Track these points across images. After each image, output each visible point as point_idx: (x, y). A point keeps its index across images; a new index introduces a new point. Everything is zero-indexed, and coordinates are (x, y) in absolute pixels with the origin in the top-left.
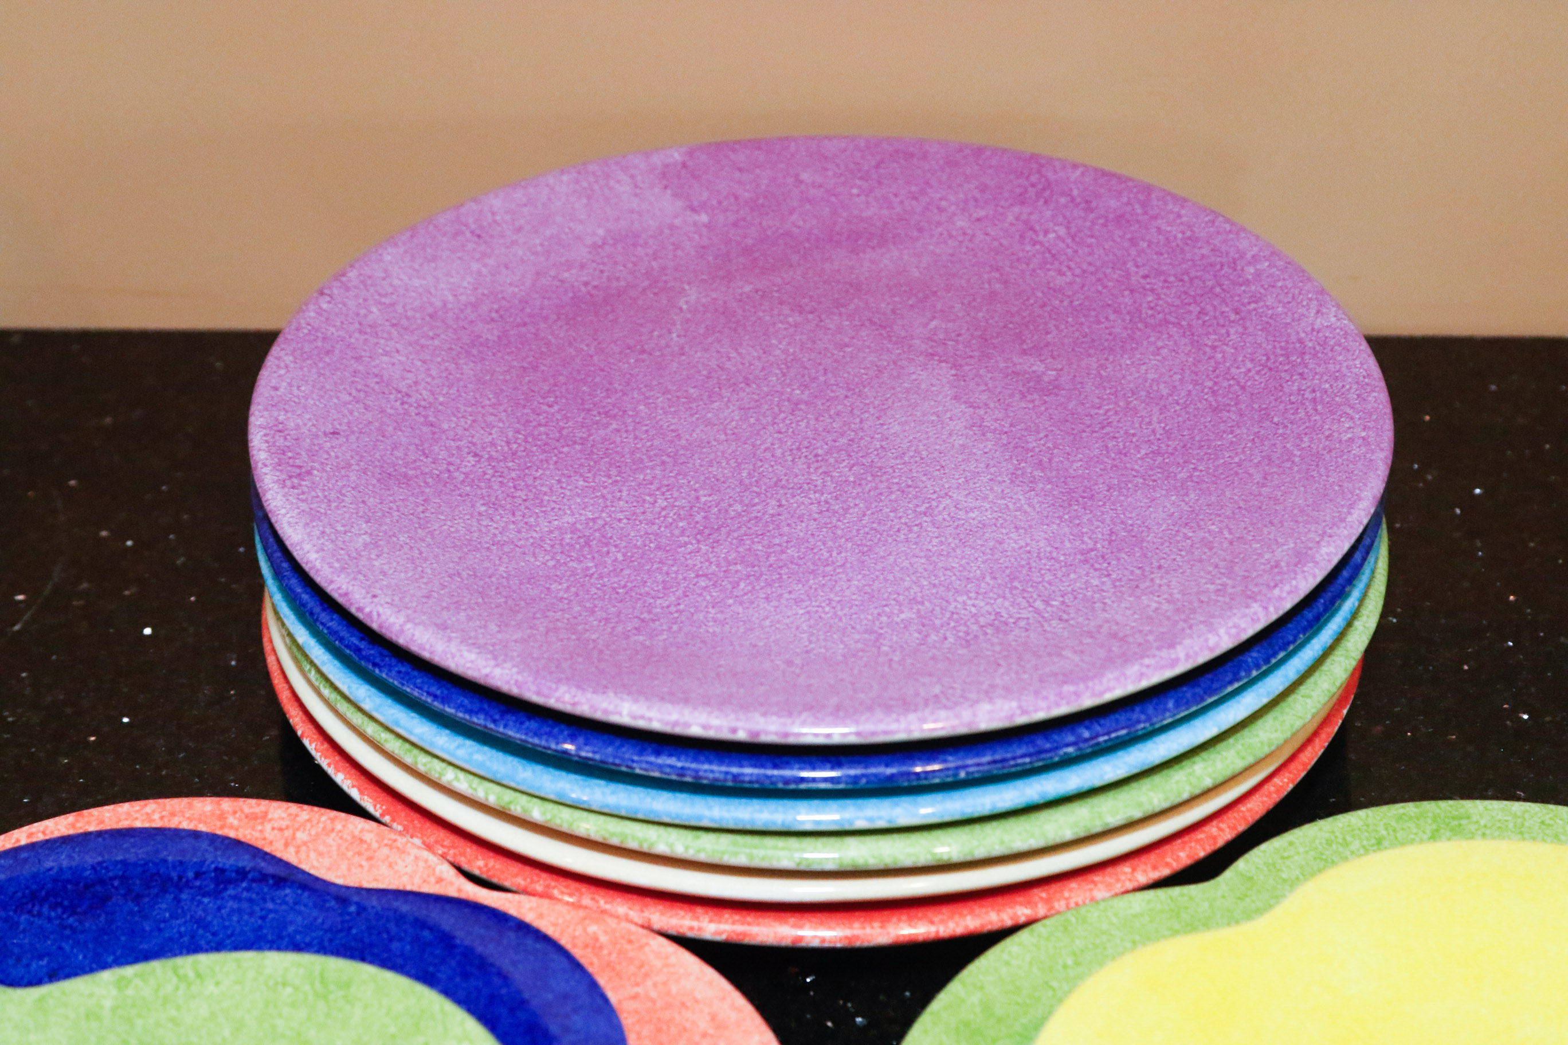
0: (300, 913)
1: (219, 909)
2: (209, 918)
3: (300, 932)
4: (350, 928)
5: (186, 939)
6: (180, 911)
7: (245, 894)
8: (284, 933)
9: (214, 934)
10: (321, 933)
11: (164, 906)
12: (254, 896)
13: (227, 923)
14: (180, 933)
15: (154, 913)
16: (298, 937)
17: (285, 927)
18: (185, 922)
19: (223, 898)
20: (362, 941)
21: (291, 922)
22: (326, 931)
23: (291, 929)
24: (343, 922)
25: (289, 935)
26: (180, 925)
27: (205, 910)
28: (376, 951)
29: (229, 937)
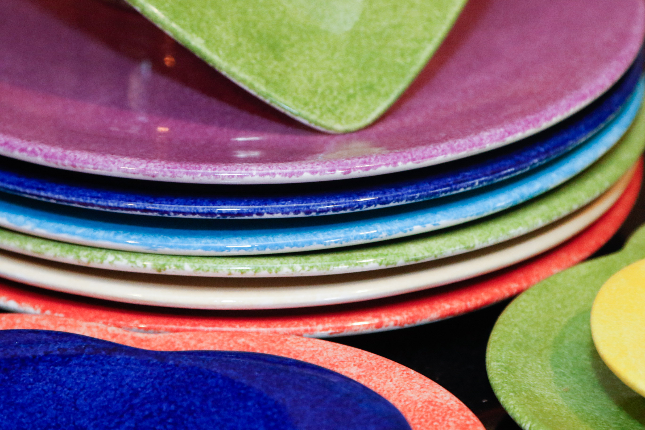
0: (132, 369)
1: (70, 373)
2: (64, 379)
3: (135, 381)
4: (174, 374)
5: (50, 394)
6: (40, 376)
7: (86, 362)
8: (124, 383)
9: (70, 389)
10: (152, 380)
11: (27, 374)
12: (93, 362)
13: (78, 381)
14: (44, 390)
15: (22, 379)
16: (135, 384)
17: (123, 379)
18: (47, 383)
19: (70, 366)
20: (184, 381)
21: (127, 376)
22: (155, 379)
23: (128, 380)
24: (166, 372)
25: (127, 384)
26: (43, 386)
27: (59, 375)
28: (196, 386)
29: (82, 390)
